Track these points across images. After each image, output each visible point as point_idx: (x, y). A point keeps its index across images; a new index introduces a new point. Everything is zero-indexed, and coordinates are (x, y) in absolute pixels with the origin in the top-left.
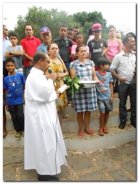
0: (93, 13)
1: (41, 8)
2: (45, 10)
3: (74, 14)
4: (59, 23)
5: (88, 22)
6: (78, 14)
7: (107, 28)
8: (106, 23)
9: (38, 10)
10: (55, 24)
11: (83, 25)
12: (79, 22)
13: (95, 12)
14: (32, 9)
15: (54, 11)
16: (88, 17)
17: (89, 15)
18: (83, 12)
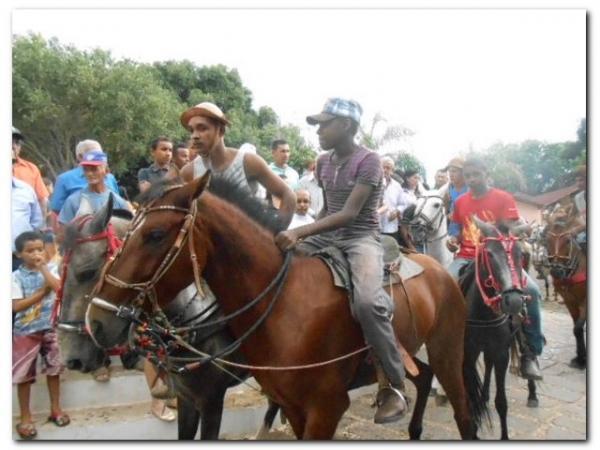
0: (213, 68)
1: (56, 39)
2: (68, 48)
3: (157, 65)
4: (117, 94)
5: (200, 91)
6: (169, 63)
7: (253, 113)
8: (250, 100)
9: (48, 46)
10: (103, 95)
11: (184, 97)
12: (172, 88)
13: (220, 65)
14: (26, 40)
15: (99, 55)
16: (198, 78)
17: (202, 72)
18: (185, 61)
